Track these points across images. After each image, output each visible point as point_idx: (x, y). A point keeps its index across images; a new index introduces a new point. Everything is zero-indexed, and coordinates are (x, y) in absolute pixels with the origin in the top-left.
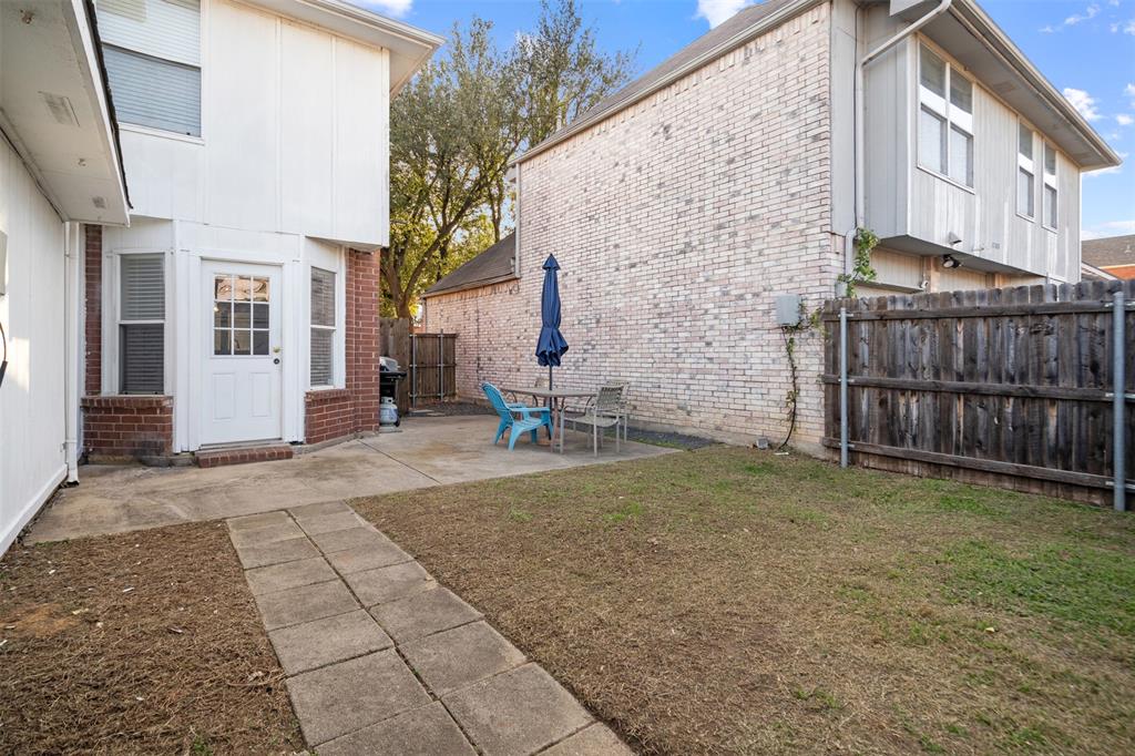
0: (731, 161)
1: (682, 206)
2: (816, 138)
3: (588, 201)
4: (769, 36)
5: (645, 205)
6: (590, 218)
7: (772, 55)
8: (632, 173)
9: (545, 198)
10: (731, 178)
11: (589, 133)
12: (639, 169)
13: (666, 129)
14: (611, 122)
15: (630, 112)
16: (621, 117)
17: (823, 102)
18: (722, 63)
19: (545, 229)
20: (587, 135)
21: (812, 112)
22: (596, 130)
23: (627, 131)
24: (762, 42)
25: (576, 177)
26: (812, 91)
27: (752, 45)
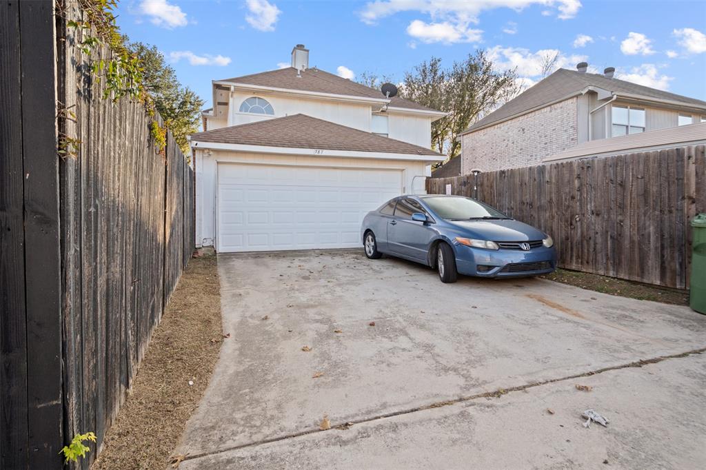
0: (546, 144)
1: (529, 157)
2: (572, 139)
3: (493, 153)
4: (558, 104)
5: (515, 156)
6: (494, 159)
7: (559, 111)
8: (510, 144)
9: (474, 150)
10: (546, 149)
11: (493, 127)
12: (513, 143)
13: (523, 130)
14: (502, 125)
15: (509, 122)
16: (506, 123)
17: (575, 128)
18: (543, 110)
19: (474, 162)
20: (493, 128)
21: (571, 131)
22: (496, 126)
23: (509, 129)
24: (556, 106)
25: (487, 143)
26: (571, 124)
27: (552, 106)
